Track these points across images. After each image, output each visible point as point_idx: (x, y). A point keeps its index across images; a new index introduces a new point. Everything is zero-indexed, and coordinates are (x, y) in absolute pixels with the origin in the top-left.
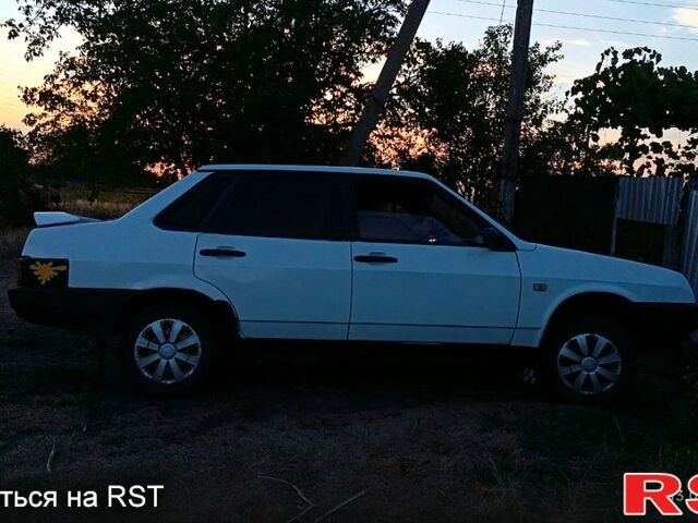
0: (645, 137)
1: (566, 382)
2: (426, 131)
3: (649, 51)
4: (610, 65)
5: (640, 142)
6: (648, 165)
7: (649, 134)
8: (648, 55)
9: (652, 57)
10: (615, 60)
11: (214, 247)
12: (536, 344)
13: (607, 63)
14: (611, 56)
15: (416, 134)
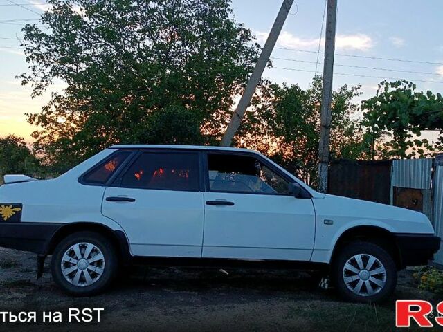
0: (410, 136)
1: (349, 287)
2: (278, 139)
3: (407, 82)
4: (383, 91)
5: (407, 140)
6: (414, 154)
7: (412, 134)
8: (407, 85)
9: (410, 86)
10: (386, 89)
11: (115, 195)
12: (328, 261)
13: (382, 90)
14: (385, 86)
15: (272, 140)
